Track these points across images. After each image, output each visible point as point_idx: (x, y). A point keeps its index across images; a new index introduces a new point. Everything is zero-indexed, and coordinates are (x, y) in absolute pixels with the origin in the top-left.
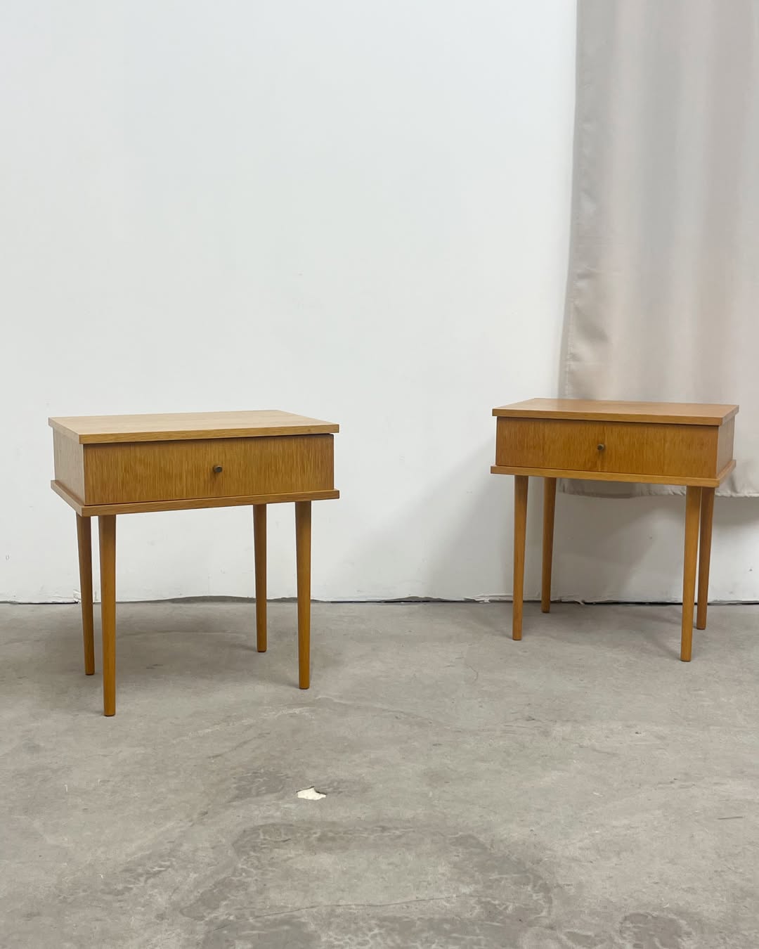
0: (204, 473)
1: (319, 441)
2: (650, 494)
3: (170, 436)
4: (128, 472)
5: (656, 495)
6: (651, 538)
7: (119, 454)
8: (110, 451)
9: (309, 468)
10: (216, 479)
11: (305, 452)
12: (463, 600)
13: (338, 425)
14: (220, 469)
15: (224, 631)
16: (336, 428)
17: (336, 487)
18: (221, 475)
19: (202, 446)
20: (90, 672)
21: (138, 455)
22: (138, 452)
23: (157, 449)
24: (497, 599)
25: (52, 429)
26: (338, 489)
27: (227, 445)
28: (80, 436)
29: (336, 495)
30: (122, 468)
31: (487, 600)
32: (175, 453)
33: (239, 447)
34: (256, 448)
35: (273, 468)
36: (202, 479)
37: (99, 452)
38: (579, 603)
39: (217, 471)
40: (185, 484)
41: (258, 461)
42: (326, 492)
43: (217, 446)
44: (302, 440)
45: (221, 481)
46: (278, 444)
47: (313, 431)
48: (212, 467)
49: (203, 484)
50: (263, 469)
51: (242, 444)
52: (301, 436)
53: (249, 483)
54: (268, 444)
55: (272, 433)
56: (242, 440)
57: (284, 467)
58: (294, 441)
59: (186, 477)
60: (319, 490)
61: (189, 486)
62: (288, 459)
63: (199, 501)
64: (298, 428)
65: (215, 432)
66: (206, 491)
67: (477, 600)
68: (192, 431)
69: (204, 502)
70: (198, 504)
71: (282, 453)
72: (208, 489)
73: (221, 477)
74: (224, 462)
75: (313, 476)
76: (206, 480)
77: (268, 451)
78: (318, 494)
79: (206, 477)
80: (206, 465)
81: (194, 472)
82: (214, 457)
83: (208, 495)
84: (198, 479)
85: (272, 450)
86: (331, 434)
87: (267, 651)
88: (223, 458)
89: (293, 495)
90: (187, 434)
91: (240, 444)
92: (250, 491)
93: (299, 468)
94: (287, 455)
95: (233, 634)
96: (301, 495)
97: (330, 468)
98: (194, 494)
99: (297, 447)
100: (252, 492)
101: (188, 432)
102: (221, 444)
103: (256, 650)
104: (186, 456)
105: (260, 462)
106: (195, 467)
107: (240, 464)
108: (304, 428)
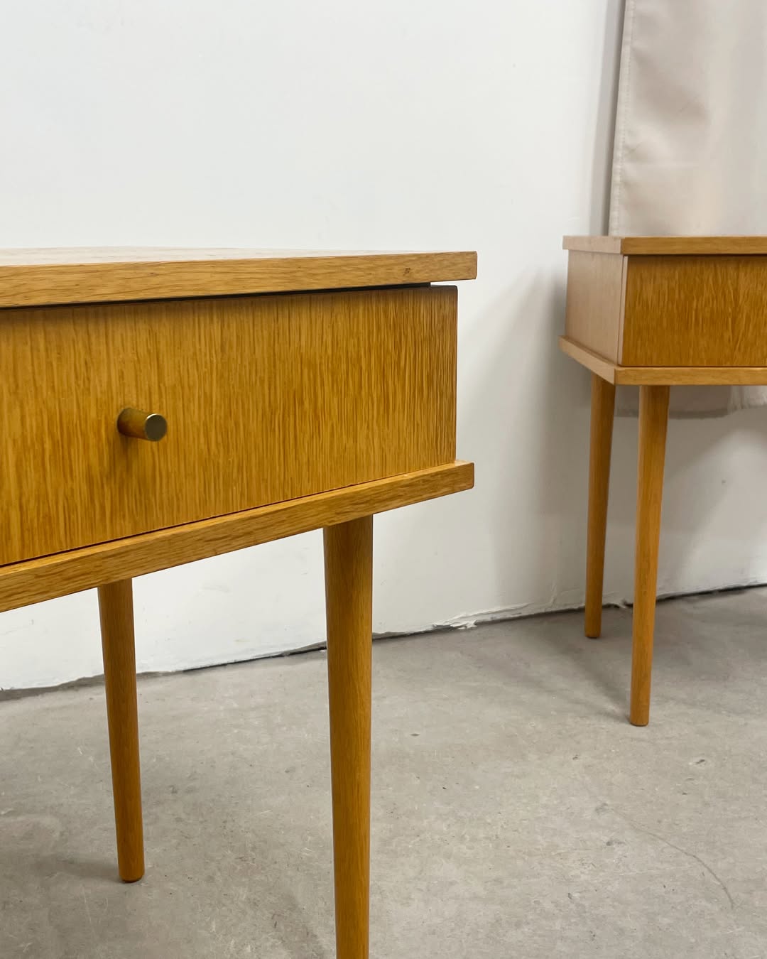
0: (86, 447)
2: (743, 407)
5: (750, 406)
6: (723, 482)
11: (391, 343)
12: (430, 628)
13: (474, 253)
14: (156, 428)
16: (466, 265)
17: (462, 456)
18: (149, 447)
24: (488, 618)
26: (467, 460)
27: (164, 328)
29: (463, 478)
31: (471, 624)
33: (205, 334)
35: (306, 405)
38: (616, 607)
39: (136, 431)
40: (14, 495)
41: (262, 382)
42: (437, 474)
43: (129, 334)
44: (382, 306)
45: (149, 473)
46: (319, 322)
47: (418, 272)
48: (116, 417)
49: (85, 488)
50: (279, 413)
51: (212, 320)
52: (381, 292)
53: (240, 469)
54: (293, 322)
55: (306, 280)
56: (211, 308)
57: (335, 400)
58: (361, 312)
59: (18, 466)
60: (425, 467)
61: (32, 504)
62: (347, 374)
63: (73, 564)
64: (378, 263)
65: (128, 274)
66: (98, 517)
67: (454, 626)
68: (33, 271)
69: (98, 563)
70: (71, 573)
71: (330, 352)
72: (103, 508)
73: (150, 454)
74: (155, 397)
75: (408, 425)
76: (96, 470)
77: (292, 347)
78: (425, 480)
79: (94, 461)
80: (93, 414)
81: (48, 446)
82: (122, 376)
83: (105, 530)
84: (65, 476)
85: (303, 343)
86: (454, 289)
87: (146, 872)
88: (154, 379)
89: (344, 497)
90: (16, 281)
91: (208, 321)
92: (242, 495)
93: (375, 399)
94: (344, 359)
95: (20, 819)
96: (366, 497)
97: (449, 391)
98: (51, 535)
99: (370, 333)
100: (249, 500)
101: (18, 275)
102: (142, 326)
103: (117, 874)
104: (11, 380)
105: (269, 389)
106: (50, 420)
107: (208, 400)
108: (392, 261)
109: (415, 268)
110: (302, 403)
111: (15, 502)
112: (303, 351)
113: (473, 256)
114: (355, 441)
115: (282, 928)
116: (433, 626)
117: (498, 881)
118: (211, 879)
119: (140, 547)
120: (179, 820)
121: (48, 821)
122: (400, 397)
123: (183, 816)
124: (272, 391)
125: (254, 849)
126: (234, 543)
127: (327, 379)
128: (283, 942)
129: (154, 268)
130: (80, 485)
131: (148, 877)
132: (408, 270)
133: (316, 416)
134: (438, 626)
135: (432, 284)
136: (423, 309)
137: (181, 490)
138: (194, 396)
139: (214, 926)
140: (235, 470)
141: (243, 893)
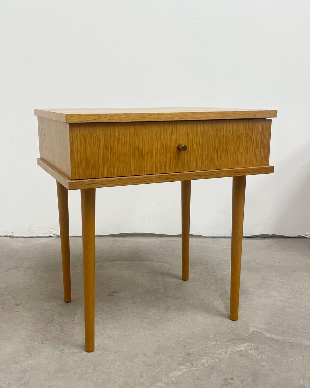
0: (170, 151)
1: (260, 124)
3: (144, 117)
4: (108, 150)
7: (100, 133)
8: (92, 130)
9: (251, 148)
10: (179, 157)
11: (250, 133)
12: (297, 236)
14: (185, 148)
15: (152, 260)
16: (274, 114)
17: (271, 164)
18: (184, 153)
19: (169, 127)
20: (68, 300)
21: (117, 134)
22: (117, 132)
23: (132, 129)
25: (37, 117)
26: (272, 165)
27: (189, 127)
28: (66, 115)
29: (271, 170)
30: (103, 144)
32: (148, 132)
33: (199, 129)
34: (211, 129)
35: (224, 147)
36: (168, 156)
37: (83, 131)
39: (181, 149)
40: (155, 160)
41: (213, 141)
42: (261, 168)
43: (181, 128)
44: (247, 123)
45: (184, 158)
46: (229, 127)
47: (258, 115)
48: (177, 146)
49: (169, 161)
50: (217, 148)
51: (201, 126)
52: (247, 120)
53: (205, 160)
54: (222, 127)
55: (226, 117)
56: (201, 123)
57: (232, 146)
58: (241, 124)
59: (156, 155)
60: (258, 166)
61: (158, 162)
62: (236, 140)
63: (165, 176)
64: (246, 113)
65: (181, 115)
66: (171, 167)
67: (306, 236)
68: (162, 114)
69: (171, 177)
70: (165, 178)
71: (231, 134)
72: (173, 165)
73: (184, 154)
74: (186, 142)
75: (254, 154)
76: (172, 157)
77: (221, 133)
78: (257, 169)
79: (172, 154)
80: (172, 145)
81: (162, 150)
82: (179, 137)
83: (173, 170)
84: (165, 157)
85: (224, 132)
86: (271, 120)
87: (189, 279)
88: (186, 138)
89: (233, 171)
90: (158, 116)
91: (200, 126)
92: (206, 167)
93: (244, 147)
94: (235, 136)
95: (159, 263)
96: (239, 171)
97: (267, 147)
98: (161, 170)
99: (243, 130)
100: (208, 168)
101: (159, 115)
102: (185, 126)
103: (181, 278)
104: (156, 136)
105: (214, 142)
106: (163, 145)
107: (199, 143)
108: (250, 113)
109: (257, 114)
110: (223, 146)
111: (155, 162)
112: (224, 134)
113: (276, 111)
114: (238, 157)
115: (222, 296)
116: (298, 235)
117: (290, 298)
118: (206, 284)
119: (180, 175)
120: (201, 270)
121: (166, 265)
122: (252, 148)
123: (202, 269)
124: (215, 143)
125: (220, 279)
126: (203, 177)
127: (230, 141)
128: (221, 299)
129: (187, 114)
130: (168, 160)
131: (189, 280)
132: (255, 115)
133: (227, 150)
134: (299, 236)
135: (266, 118)
136: (260, 125)
137: (191, 164)
138: (195, 142)
139: (204, 293)
140: (204, 161)
141: (214, 288)
